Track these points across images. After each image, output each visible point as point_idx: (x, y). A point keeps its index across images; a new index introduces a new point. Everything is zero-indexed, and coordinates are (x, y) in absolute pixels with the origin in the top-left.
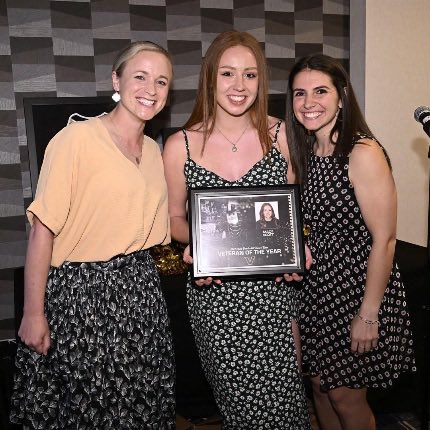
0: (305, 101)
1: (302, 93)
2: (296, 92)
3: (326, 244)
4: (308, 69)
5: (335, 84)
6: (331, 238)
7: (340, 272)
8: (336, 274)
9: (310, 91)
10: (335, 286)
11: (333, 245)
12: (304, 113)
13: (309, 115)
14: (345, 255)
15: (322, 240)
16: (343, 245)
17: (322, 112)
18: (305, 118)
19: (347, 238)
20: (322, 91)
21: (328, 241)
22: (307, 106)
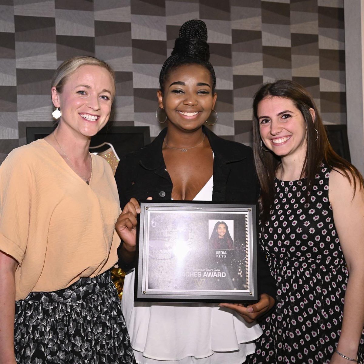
0: (271, 128)
1: (267, 120)
2: (261, 120)
3: (294, 273)
4: (270, 96)
5: (299, 107)
6: (300, 266)
7: (311, 304)
8: (306, 307)
9: (274, 118)
10: (305, 320)
11: (303, 274)
12: (271, 139)
13: (277, 141)
14: (315, 285)
15: (289, 268)
16: (313, 274)
17: (290, 136)
18: (274, 144)
19: (318, 265)
20: (286, 115)
21: (297, 269)
22: (274, 132)
